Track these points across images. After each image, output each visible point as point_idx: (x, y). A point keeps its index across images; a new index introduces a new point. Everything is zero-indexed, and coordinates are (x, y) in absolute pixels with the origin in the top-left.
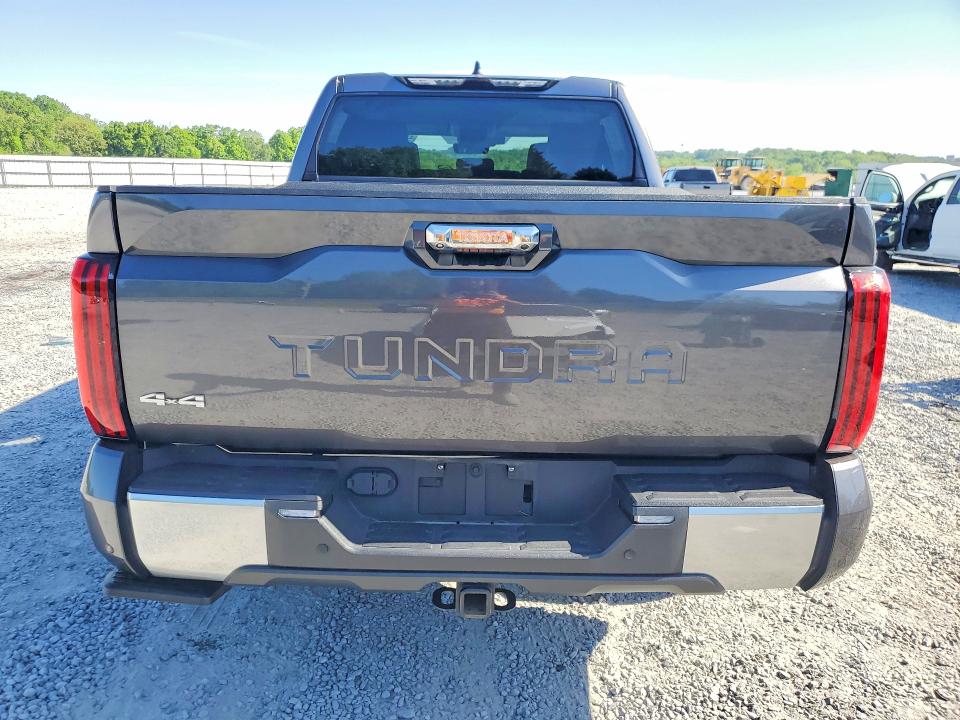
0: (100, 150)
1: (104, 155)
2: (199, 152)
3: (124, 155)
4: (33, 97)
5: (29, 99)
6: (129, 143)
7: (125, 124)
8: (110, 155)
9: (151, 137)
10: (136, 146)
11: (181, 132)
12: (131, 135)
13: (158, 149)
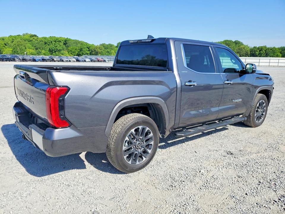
0: (248, 55)
1: (249, 57)
2: (281, 55)
3: (255, 57)
4: (234, 41)
5: (233, 42)
6: (257, 53)
7: (257, 47)
8: (250, 57)
9: (265, 51)
10: (259, 54)
11: (276, 49)
12: (259, 50)
13: (266, 55)
